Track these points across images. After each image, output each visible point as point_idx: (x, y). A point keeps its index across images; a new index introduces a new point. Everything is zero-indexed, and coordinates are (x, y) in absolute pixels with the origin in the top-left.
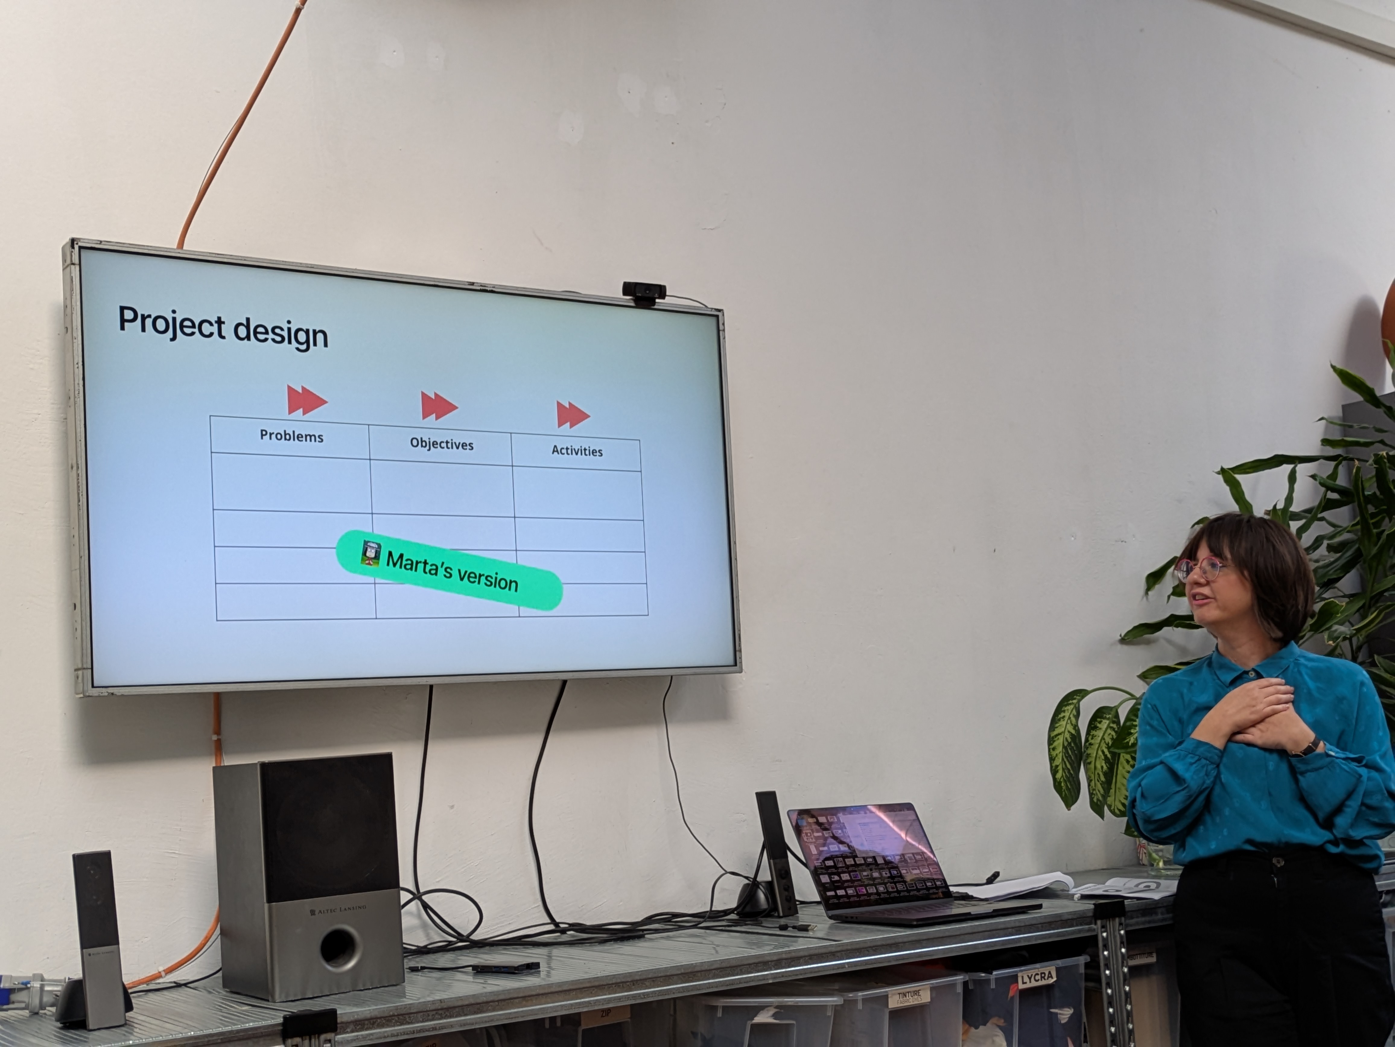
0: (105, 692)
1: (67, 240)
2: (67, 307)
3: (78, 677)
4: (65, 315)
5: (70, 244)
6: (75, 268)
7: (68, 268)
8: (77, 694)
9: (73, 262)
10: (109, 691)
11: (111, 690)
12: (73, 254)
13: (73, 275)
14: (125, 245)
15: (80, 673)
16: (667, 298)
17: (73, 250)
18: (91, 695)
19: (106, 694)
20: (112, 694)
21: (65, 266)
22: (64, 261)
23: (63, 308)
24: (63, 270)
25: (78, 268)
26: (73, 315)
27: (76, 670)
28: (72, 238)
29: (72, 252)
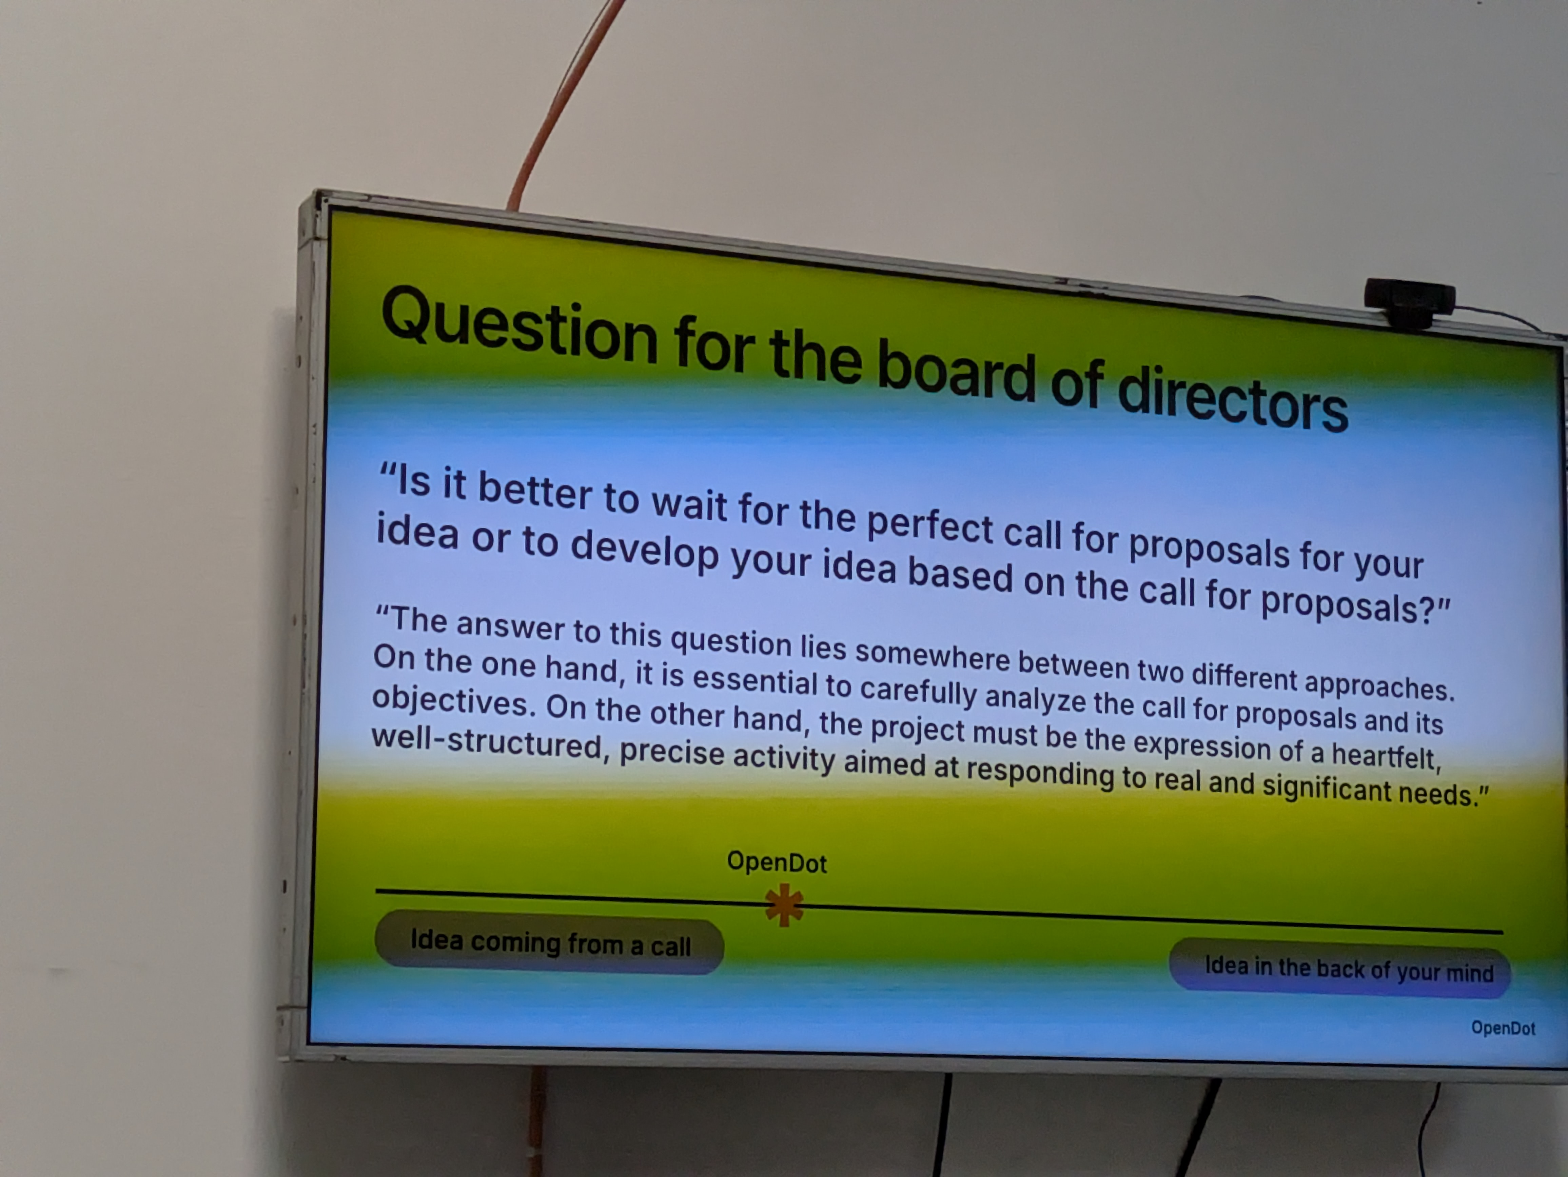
0: (330, 1053)
1: (308, 193)
2: (301, 318)
3: (282, 1023)
4: (298, 331)
5: (313, 201)
6: (320, 246)
7: (309, 245)
8: (280, 1055)
9: (318, 235)
10: (338, 1054)
11: (341, 1051)
12: (318, 220)
13: (316, 260)
14: (414, 204)
15: (287, 1014)
16: (1455, 311)
17: (318, 213)
18: (303, 1058)
19: (332, 1059)
20: (344, 1058)
21: (302, 243)
22: (302, 231)
23: (294, 320)
24: (299, 249)
25: (325, 245)
26: (312, 333)
27: (279, 1008)
28: (316, 190)
29: (317, 216)
